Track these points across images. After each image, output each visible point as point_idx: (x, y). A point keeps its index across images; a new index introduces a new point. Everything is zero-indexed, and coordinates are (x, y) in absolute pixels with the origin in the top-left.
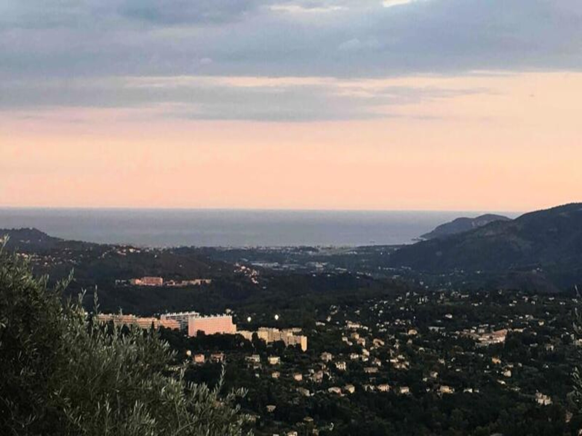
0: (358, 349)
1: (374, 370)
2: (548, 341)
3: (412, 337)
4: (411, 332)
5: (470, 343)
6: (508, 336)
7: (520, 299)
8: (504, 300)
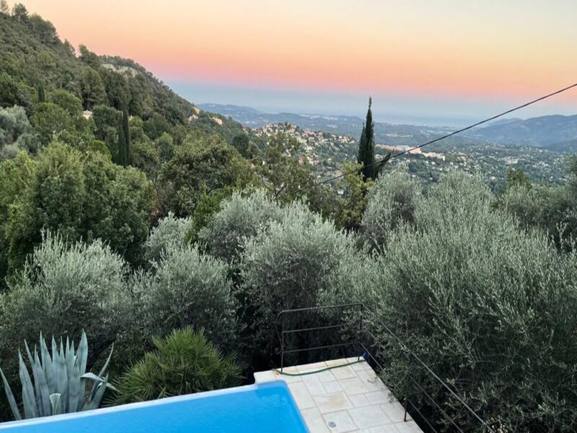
0: (463, 162)
1: (468, 169)
2: (534, 164)
3: (482, 159)
4: (482, 157)
5: (503, 162)
6: (519, 161)
7: (524, 148)
8: (518, 148)
